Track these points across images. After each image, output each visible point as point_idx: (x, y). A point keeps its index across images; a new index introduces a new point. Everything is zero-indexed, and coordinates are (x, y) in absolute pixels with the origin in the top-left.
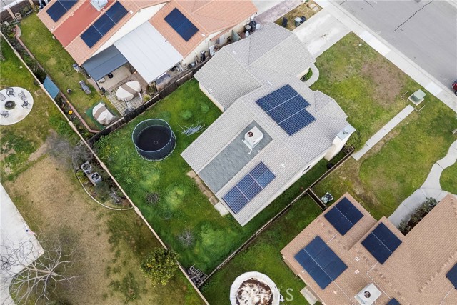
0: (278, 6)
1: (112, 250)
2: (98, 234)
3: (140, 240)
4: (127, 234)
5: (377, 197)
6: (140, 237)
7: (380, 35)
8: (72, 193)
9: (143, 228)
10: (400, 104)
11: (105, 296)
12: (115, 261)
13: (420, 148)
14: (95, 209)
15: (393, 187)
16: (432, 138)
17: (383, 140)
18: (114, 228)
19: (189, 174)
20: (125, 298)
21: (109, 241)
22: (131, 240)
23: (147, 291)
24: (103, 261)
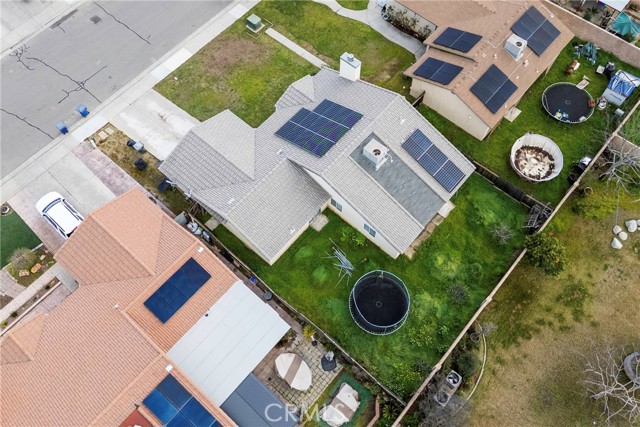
0: (103, 180)
1: (537, 331)
2: (525, 356)
3: (514, 298)
4: (513, 317)
5: (389, 60)
6: (511, 300)
7: (157, 59)
8: (481, 416)
9: (499, 299)
10: (266, 40)
11: (594, 324)
12: (550, 324)
13: (321, 24)
14: (494, 373)
15: (374, 47)
16: (306, 14)
17: (317, 55)
18: (511, 337)
19: (410, 256)
20: (587, 300)
21: (529, 338)
22: (518, 310)
23: (570, 276)
24: (556, 340)
